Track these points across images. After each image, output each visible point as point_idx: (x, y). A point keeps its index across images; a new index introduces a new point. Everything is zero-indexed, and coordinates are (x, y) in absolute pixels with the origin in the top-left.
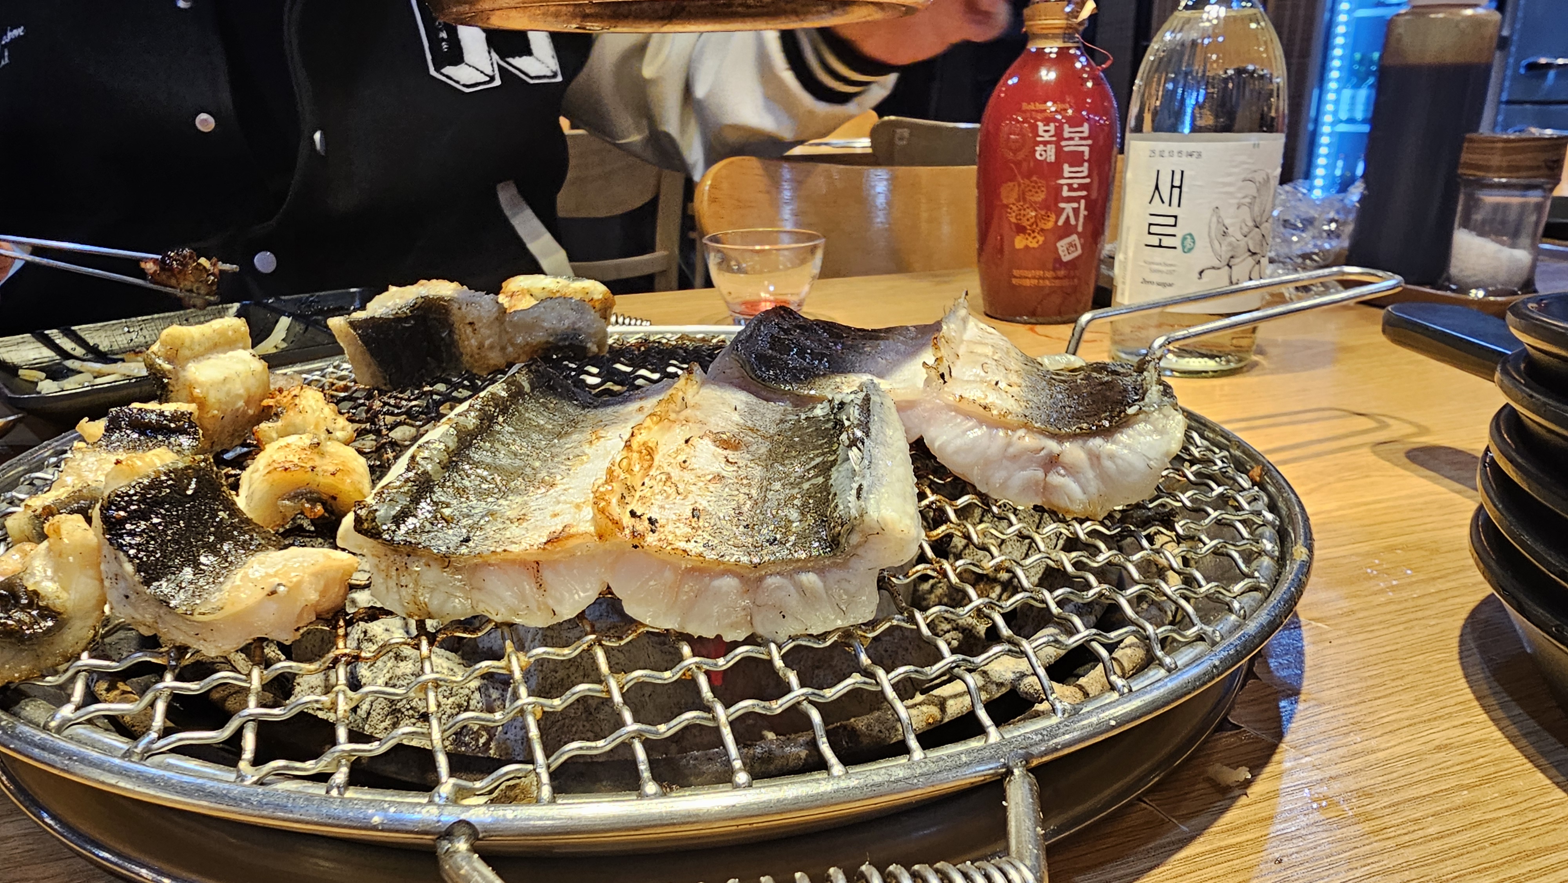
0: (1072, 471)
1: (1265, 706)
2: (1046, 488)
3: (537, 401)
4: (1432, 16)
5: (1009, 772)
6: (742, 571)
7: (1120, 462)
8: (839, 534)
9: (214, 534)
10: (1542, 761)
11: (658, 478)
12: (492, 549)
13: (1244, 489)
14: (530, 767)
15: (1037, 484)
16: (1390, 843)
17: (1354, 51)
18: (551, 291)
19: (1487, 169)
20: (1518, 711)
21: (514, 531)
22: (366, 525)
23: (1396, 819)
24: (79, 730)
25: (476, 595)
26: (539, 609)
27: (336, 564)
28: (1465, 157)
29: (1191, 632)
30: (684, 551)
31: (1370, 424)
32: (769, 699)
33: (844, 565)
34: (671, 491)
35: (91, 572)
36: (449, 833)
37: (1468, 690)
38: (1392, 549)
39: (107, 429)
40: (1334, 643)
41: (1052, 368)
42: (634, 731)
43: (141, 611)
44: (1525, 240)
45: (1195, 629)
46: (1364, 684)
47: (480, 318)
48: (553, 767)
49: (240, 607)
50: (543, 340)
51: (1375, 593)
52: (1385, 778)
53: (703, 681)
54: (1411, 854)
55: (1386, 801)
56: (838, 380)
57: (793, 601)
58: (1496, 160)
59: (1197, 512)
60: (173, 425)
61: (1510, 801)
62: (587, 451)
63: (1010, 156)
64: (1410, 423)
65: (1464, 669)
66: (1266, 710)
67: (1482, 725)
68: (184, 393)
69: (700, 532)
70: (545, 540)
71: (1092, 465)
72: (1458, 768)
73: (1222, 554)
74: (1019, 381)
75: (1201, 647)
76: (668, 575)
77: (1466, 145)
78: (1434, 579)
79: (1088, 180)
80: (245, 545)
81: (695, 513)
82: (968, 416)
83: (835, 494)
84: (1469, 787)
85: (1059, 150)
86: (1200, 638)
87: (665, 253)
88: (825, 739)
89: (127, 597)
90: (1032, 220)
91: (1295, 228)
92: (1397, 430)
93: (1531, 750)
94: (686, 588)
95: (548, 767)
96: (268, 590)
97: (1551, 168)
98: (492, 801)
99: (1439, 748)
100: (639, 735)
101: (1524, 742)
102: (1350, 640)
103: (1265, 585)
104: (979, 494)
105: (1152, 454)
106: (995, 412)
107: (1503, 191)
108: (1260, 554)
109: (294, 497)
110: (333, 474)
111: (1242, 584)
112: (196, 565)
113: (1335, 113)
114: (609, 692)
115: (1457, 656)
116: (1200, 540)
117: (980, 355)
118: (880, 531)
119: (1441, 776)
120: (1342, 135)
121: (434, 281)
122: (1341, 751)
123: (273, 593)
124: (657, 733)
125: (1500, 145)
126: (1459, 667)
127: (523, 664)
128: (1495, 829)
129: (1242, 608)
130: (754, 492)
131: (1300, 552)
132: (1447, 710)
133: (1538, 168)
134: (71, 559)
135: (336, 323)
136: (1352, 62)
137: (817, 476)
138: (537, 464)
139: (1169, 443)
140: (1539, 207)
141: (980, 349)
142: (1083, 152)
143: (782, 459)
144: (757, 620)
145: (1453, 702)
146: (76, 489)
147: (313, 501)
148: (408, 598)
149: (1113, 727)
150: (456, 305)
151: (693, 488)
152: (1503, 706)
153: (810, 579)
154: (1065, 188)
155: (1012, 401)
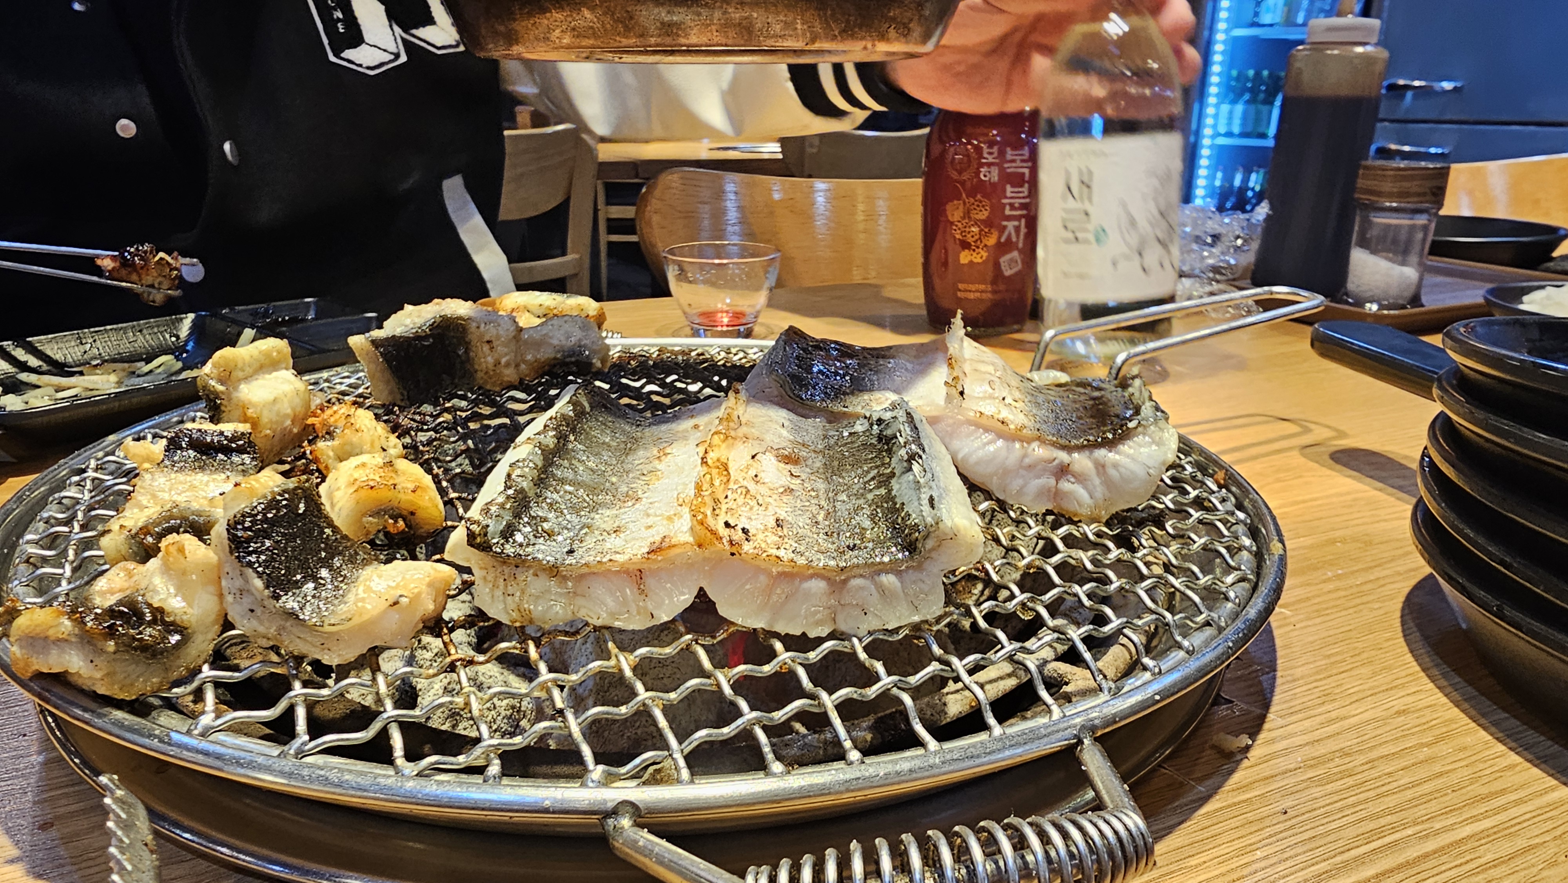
0: (1080, 479)
1: (1250, 682)
2: (1057, 494)
3: (597, 420)
4: (1329, 52)
5: (1080, 742)
6: (829, 574)
7: (1122, 470)
8: (917, 539)
9: (324, 550)
10: (1483, 721)
11: (739, 491)
12: (598, 559)
13: (1214, 492)
14: (666, 753)
15: (1049, 490)
16: (1371, 794)
17: (1231, 67)
18: (548, 308)
19: (1379, 194)
20: (1458, 679)
21: (613, 542)
22: (478, 540)
23: (1374, 773)
24: (221, 736)
25: (580, 601)
26: (639, 613)
27: (441, 575)
28: (1361, 183)
29: (1200, 619)
30: (777, 557)
31: (1292, 428)
32: (863, 687)
33: (919, 567)
34: (753, 503)
35: (212, 589)
36: (614, 812)
37: (1415, 663)
38: (1333, 542)
39: (167, 450)
40: (1298, 626)
41: (1041, 383)
42: (754, 718)
43: (267, 624)
44: (1414, 258)
45: (1203, 616)
46: (1328, 661)
47: (498, 337)
48: (686, 751)
49: (366, 617)
50: (552, 356)
51: (1324, 581)
52: (1359, 740)
53: (802, 673)
54: (1390, 801)
55: (1362, 759)
56: (866, 397)
57: (874, 600)
58: (1387, 186)
59: (1181, 512)
60: (234, 445)
61: (1461, 755)
62: (659, 467)
63: (954, 175)
64: (1329, 427)
65: (1408, 645)
66: (1251, 686)
67: (1430, 693)
68: (237, 413)
69: (786, 540)
70: (647, 550)
71: (1098, 474)
72: (1417, 729)
73: (1211, 550)
74: (1023, 397)
75: (1209, 631)
76: (763, 579)
77: (1361, 172)
78: (1371, 568)
79: (1027, 200)
80: (352, 560)
81: (779, 523)
82: (987, 430)
83: (903, 504)
84: (1427, 745)
85: (1002, 170)
86: (1208, 624)
87: (577, 256)
88: (918, 720)
89: (252, 611)
90: (977, 237)
91: (1206, 244)
92: (1319, 434)
93: (1473, 712)
94: (779, 591)
95: (682, 751)
96: (391, 602)
97: (1434, 194)
98: (644, 783)
99: (1399, 713)
100: (758, 721)
101: (1466, 706)
102: (1310, 623)
103: (1251, 577)
104: (998, 501)
105: (1150, 463)
106: (1012, 427)
107: (1395, 215)
108: (1240, 549)
109: (376, 513)
110: (414, 491)
111: (1232, 576)
112: (315, 579)
113: (1215, 126)
114: (718, 685)
115: (1401, 634)
116: (1189, 538)
117: (985, 373)
118: (954, 536)
119: (1404, 736)
120: (1222, 147)
121: (449, 300)
122: (1319, 719)
123: (396, 603)
124: (771, 719)
125: (1392, 173)
126: (1404, 644)
127: (631, 663)
128: (1454, 778)
129: (1237, 597)
130: (822, 503)
131: (1276, 547)
132: (1399, 682)
133: (1424, 194)
134: (194, 577)
135: (356, 341)
136: (1230, 78)
137: (878, 487)
138: (614, 479)
139: (1166, 453)
140: (1425, 228)
141: (983, 368)
142: (1023, 174)
143: (838, 471)
144: (840, 618)
145: (1404, 673)
146: (166, 509)
147: (395, 518)
148: (513, 606)
149: (1158, 702)
150: (474, 324)
151: (770, 500)
152: (1444, 676)
153: (889, 580)
154: (1008, 207)
155: (1021, 416)
